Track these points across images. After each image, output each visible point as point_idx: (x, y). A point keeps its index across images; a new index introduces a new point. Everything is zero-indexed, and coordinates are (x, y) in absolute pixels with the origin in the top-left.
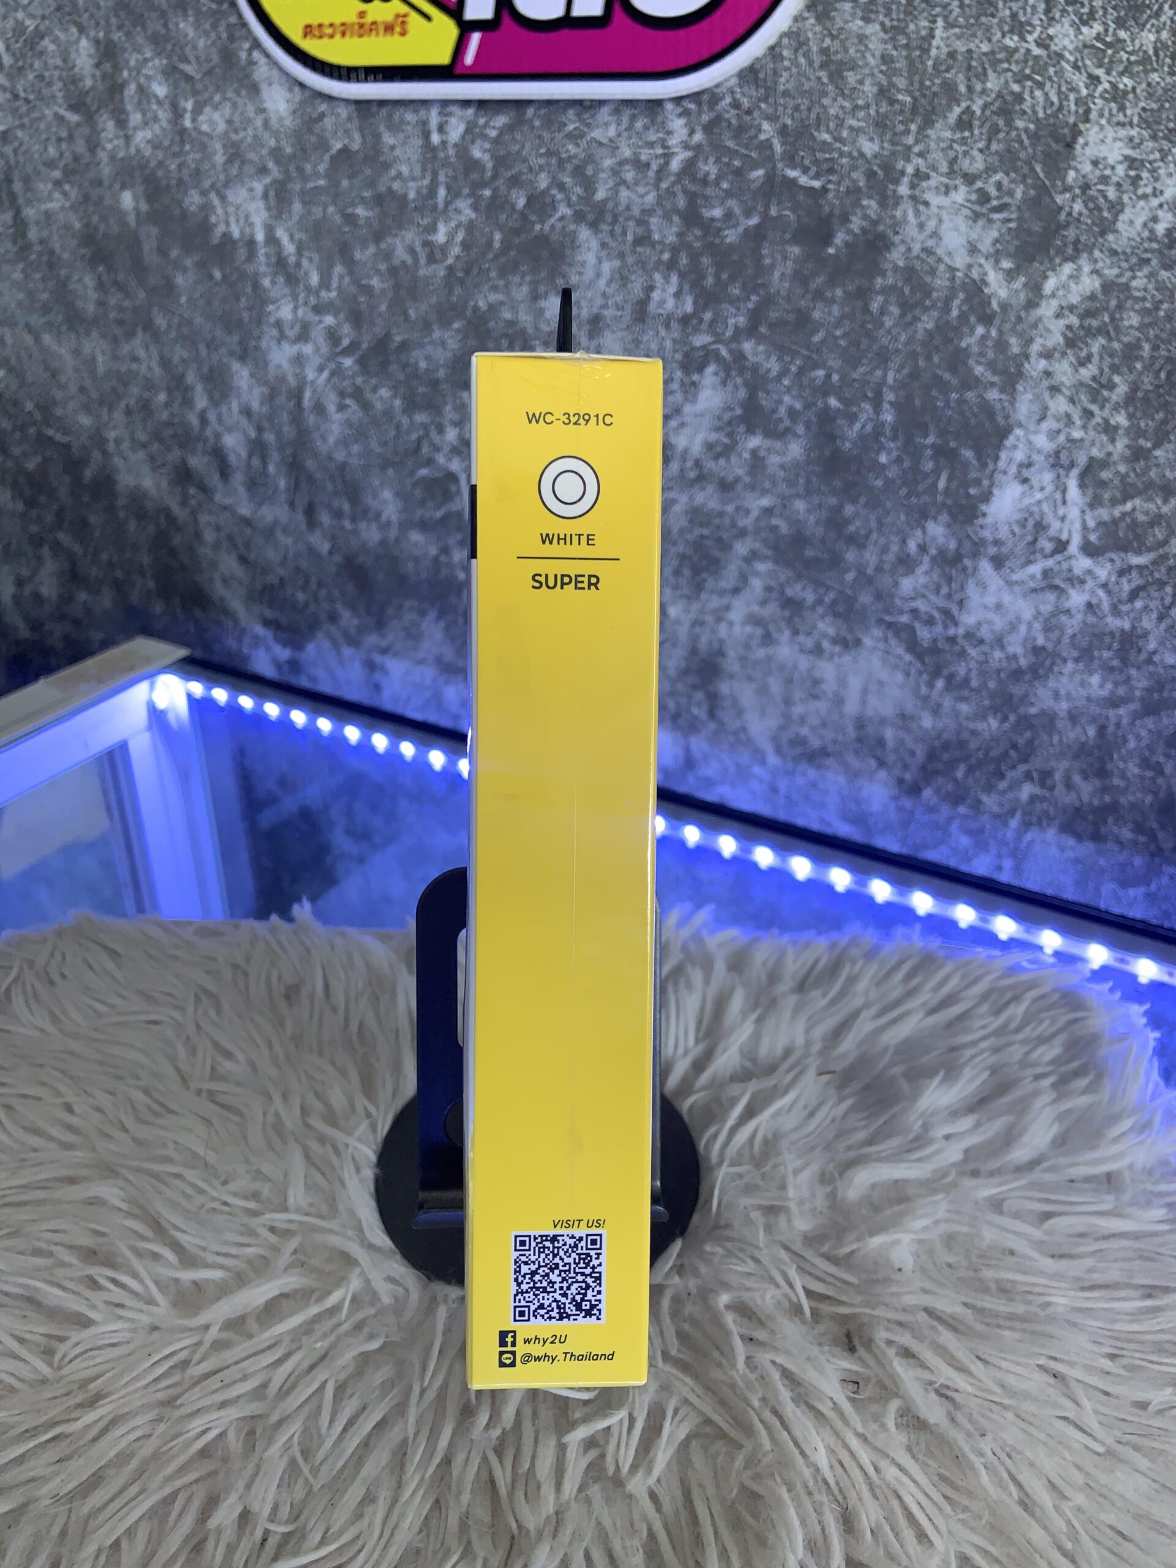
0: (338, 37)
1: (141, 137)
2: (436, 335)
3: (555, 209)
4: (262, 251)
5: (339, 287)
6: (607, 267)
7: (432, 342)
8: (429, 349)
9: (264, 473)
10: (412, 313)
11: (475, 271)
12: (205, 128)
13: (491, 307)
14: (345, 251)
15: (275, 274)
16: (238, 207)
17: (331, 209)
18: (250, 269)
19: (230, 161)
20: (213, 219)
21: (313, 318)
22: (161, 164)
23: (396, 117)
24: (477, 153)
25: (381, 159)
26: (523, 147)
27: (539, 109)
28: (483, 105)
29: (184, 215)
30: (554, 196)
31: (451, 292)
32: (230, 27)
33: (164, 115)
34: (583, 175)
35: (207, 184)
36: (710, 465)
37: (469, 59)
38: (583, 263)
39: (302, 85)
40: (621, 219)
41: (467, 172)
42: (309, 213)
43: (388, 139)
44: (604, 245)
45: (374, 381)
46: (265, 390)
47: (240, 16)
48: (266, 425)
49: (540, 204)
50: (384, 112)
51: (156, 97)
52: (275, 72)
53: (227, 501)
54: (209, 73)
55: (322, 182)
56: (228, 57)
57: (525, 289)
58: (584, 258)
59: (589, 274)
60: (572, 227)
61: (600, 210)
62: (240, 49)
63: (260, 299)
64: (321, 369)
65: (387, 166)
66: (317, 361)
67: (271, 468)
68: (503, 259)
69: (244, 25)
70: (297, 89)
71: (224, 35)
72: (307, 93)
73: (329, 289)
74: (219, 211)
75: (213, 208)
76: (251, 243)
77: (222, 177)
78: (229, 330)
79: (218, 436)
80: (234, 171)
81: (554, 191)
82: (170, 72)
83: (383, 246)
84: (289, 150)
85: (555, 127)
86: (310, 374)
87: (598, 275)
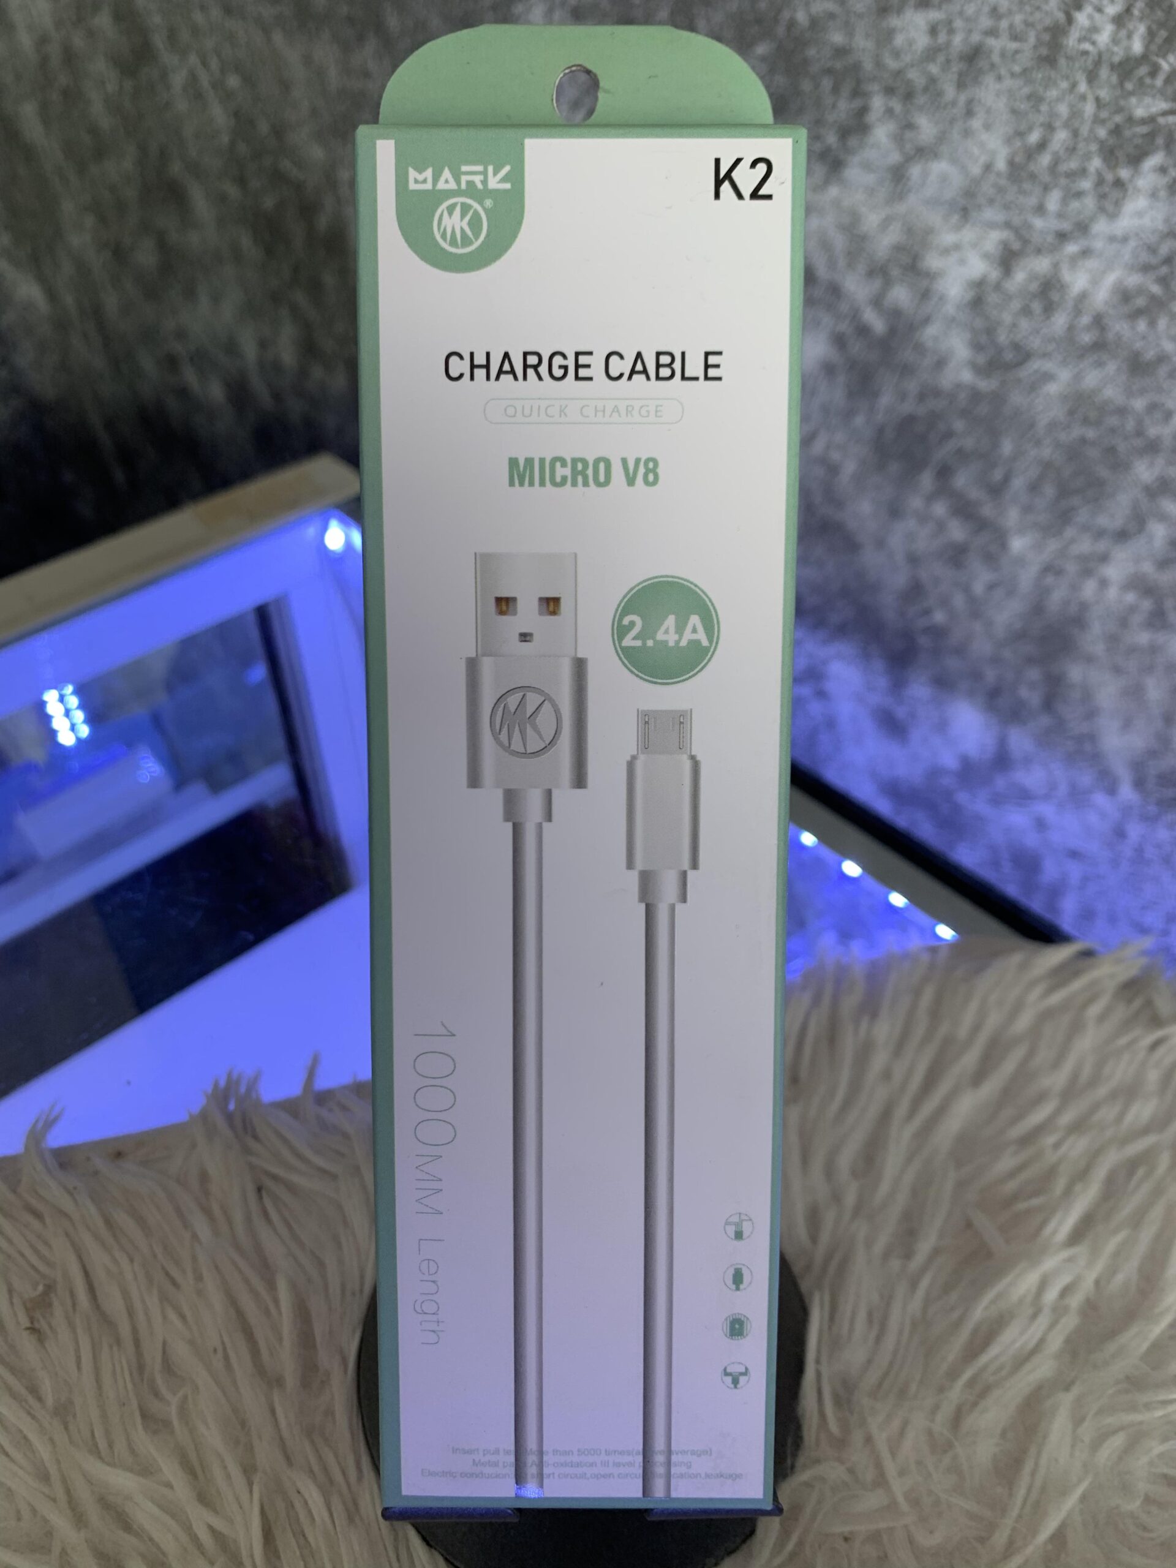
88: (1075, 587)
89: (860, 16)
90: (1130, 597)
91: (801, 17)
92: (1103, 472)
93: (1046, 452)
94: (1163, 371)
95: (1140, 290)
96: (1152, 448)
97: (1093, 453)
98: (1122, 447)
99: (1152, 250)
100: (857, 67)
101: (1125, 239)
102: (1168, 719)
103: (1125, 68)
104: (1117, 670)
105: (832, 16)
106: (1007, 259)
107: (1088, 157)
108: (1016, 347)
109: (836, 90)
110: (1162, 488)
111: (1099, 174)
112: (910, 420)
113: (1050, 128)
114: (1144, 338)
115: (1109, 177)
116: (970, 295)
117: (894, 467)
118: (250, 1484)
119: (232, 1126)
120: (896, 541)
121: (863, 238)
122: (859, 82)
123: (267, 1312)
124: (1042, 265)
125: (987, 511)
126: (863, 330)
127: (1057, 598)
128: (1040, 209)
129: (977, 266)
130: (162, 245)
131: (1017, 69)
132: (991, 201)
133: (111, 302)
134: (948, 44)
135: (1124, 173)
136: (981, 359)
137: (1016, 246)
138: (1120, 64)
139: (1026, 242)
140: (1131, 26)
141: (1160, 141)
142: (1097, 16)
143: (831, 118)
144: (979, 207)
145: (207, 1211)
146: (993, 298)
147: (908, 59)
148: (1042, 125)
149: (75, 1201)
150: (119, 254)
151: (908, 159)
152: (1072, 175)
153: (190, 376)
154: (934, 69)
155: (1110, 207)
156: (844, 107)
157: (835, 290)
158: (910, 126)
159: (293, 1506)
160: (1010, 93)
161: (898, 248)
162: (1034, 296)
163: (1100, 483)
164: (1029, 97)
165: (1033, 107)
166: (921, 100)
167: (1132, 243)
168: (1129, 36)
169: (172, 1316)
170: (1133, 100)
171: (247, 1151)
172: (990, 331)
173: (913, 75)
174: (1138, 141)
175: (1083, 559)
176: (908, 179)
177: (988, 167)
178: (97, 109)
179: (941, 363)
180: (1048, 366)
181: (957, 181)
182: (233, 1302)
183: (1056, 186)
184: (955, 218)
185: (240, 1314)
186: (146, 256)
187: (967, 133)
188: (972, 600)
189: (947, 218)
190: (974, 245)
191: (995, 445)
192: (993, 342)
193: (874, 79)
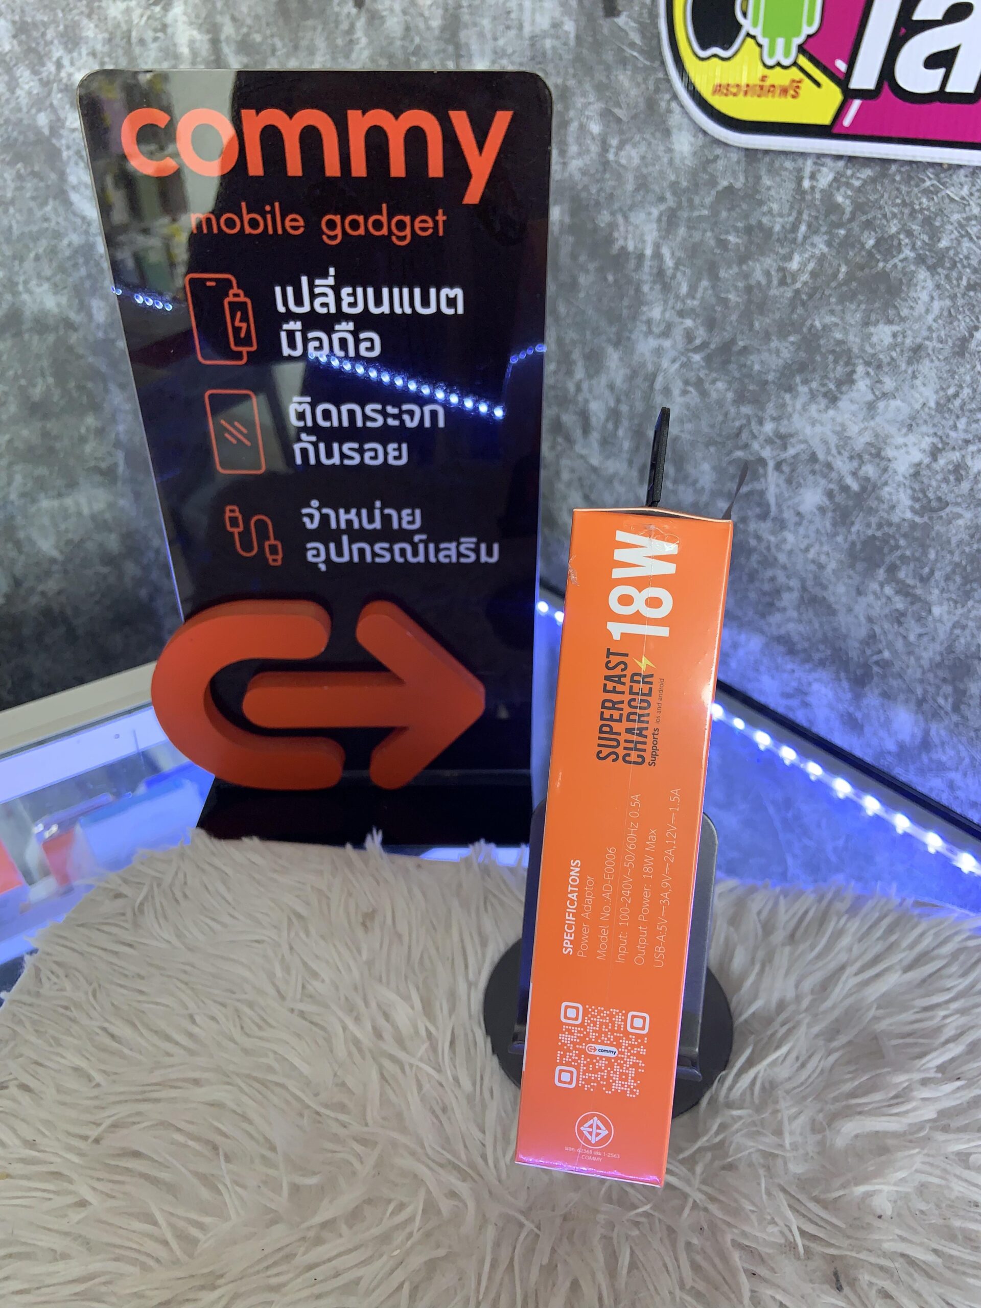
0: (741, 95)
1: (575, 164)
2: (774, 344)
3: (900, 251)
4: (649, 263)
5: (703, 298)
6: (937, 305)
7: (769, 350)
8: (765, 356)
9: (614, 434)
10: (757, 325)
11: (818, 296)
12: (623, 161)
13: (825, 327)
14: (712, 270)
15: (654, 282)
16: (637, 227)
17: (709, 234)
18: (635, 276)
19: (637, 190)
20: (616, 235)
21: (678, 320)
22: (586, 188)
23: (777, 164)
24: (840, 199)
25: (758, 197)
26: (882, 196)
27: (902, 166)
28: (851, 159)
29: (596, 229)
30: (900, 240)
31: (793, 311)
32: (658, 81)
33: (594, 148)
34: (931, 225)
35: (616, 206)
37: (847, 121)
38: (916, 300)
39: (705, 133)
40: (959, 265)
41: (827, 214)
42: (691, 236)
43: (767, 181)
44: (938, 286)
45: (714, 375)
46: (628, 371)
47: (666, 73)
48: (623, 398)
49: (887, 246)
50: (767, 159)
51: (591, 134)
52: (686, 120)
53: (584, 452)
54: (634, 117)
55: (705, 212)
56: (651, 104)
57: (858, 316)
58: (920, 295)
59: (920, 308)
60: (913, 268)
61: (941, 256)
62: (661, 99)
63: (639, 300)
64: (674, 361)
65: (761, 203)
66: (672, 354)
67: (621, 433)
68: (845, 289)
69: (668, 80)
70: (700, 135)
71: (651, 87)
72: (708, 139)
73: (693, 298)
74: (622, 229)
75: (617, 225)
76: (641, 257)
77: (629, 202)
78: (611, 323)
79: (586, 401)
80: (639, 198)
81: (902, 236)
82: (607, 115)
83: (744, 267)
84: (684, 184)
85: (912, 183)
86: (665, 364)
87: (927, 311)
89: (851, 325)
91: (818, 324)
93: (956, 559)
100: (849, 350)
105: (836, 325)
106: (935, 453)
108: (939, 499)
109: (836, 362)
112: (873, 538)
113: (961, 387)
116: (912, 471)
117: (860, 566)
120: (860, 608)
121: (849, 438)
122: (850, 358)
124: (956, 456)
125: (919, 591)
126: (845, 489)
127: (962, 642)
128: (955, 427)
129: (917, 456)
131: (941, 357)
132: (926, 422)
134: (903, 343)
136: (917, 506)
137: (940, 446)
139: (946, 444)
143: (831, 375)
144: (918, 425)
146: (926, 472)
147: (878, 348)
148: (956, 385)
151: (878, 398)
154: (894, 354)
156: (840, 370)
157: (829, 466)
158: (879, 382)
161: (869, 444)
162: (951, 472)
164: (949, 371)
165: (951, 376)
166: (886, 369)
172: (924, 491)
173: (881, 356)
176: (877, 409)
177: (924, 405)
179: (893, 507)
180: (958, 510)
181: (906, 410)
183: (964, 415)
184: (904, 430)
187: (912, 387)
188: (908, 644)
189: (899, 430)
190: (915, 444)
191: (925, 553)
192: (926, 496)
193: (858, 357)
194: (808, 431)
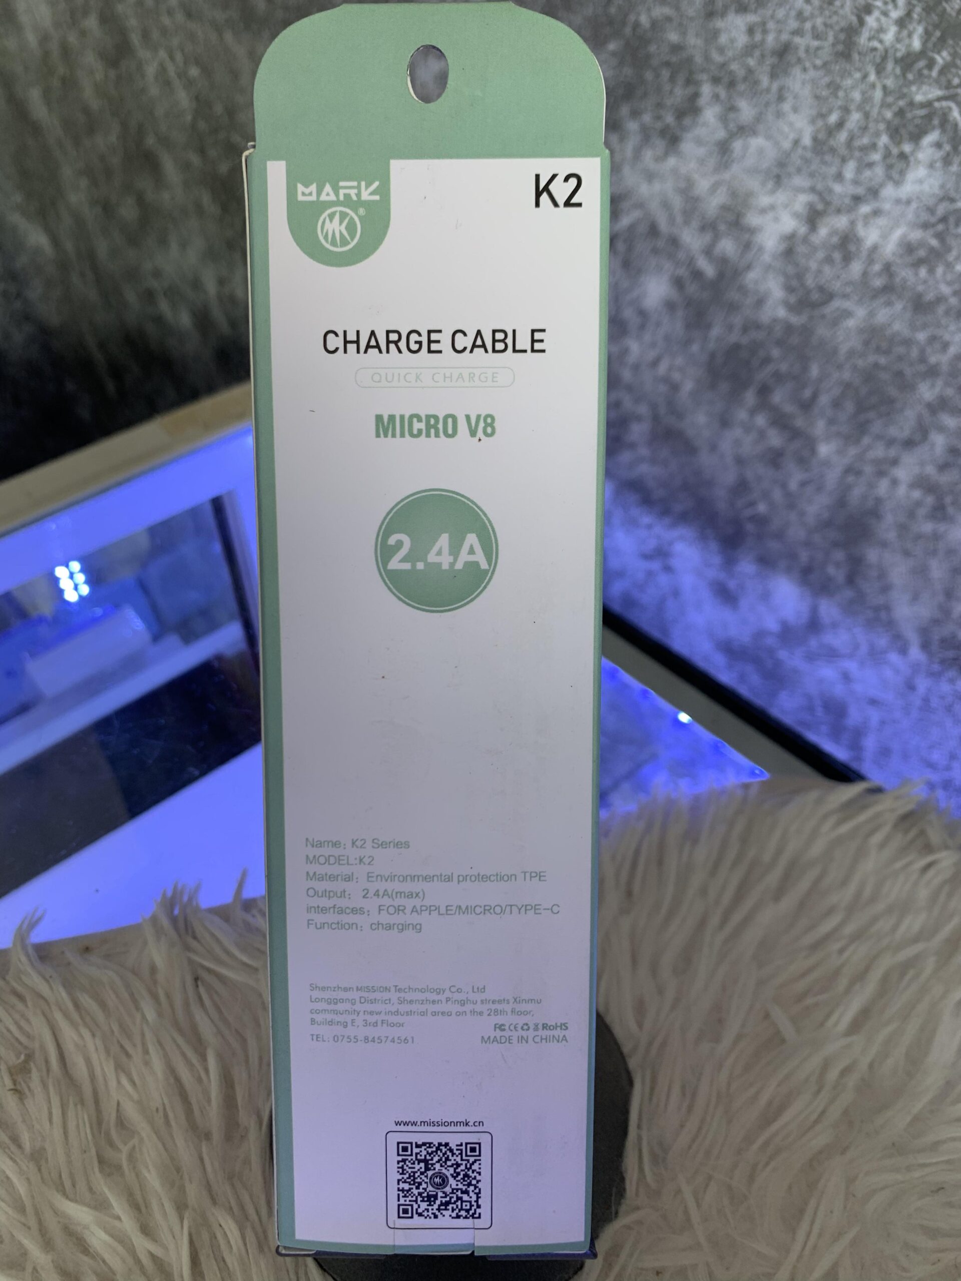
13: (655, 24)
36: (905, 274)
88: (871, 486)
89: (692, 19)
90: (917, 494)
91: (644, 20)
92: (893, 392)
93: (847, 375)
94: (941, 310)
95: (921, 244)
96: (932, 372)
97: (884, 376)
98: (908, 371)
99: (931, 210)
100: (690, 60)
101: (908, 202)
102: (949, 594)
103: (907, 62)
104: (907, 554)
105: (669, 19)
106: (813, 218)
107: (877, 134)
108: (821, 289)
109: (672, 79)
110: (941, 405)
111: (886, 147)
112: (737, 347)
113: (846, 110)
114: (925, 282)
115: (895, 151)
116: (782, 247)
117: (724, 387)
118: (182, 1219)
119: (176, 929)
120: (726, 446)
121: (697, 200)
122: (691, 73)
123: (200, 1080)
124: (841, 222)
125: (799, 423)
126: (697, 275)
127: (857, 493)
128: (839, 177)
129: (788, 223)
130: (141, 201)
131: (818, 62)
132: (799, 170)
133: (102, 248)
134: (763, 41)
135: (907, 148)
136: (793, 299)
137: (820, 207)
138: (902, 59)
139: (827, 204)
140: (911, 27)
141: (936, 122)
142: (883, 19)
143: (669, 102)
144: (789, 175)
145: (155, 997)
146: (801, 249)
147: (730, 54)
148: (840, 108)
149: (51, 988)
150: (107, 209)
151: (732, 136)
152: (864, 149)
153: (164, 307)
154: (751, 62)
155: (896, 176)
156: (680, 92)
157: (674, 242)
158: (733, 109)
159: (216, 1238)
160: (813, 81)
161: (724, 208)
162: (835, 247)
163: (891, 401)
164: (829, 85)
165: (831, 93)
166: (742, 87)
167: (914, 205)
168: (910, 35)
169: (125, 1081)
170: (914, 88)
171: (187, 948)
172: (800, 276)
173: (734, 67)
174: (918, 121)
175: (877, 462)
176: (732, 152)
177: (796, 142)
178: (88, 93)
179: (760, 302)
180: (847, 304)
181: (771, 153)
182: (171, 1070)
183: (852, 157)
184: (770, 185)
185: (178, 1080)
186: (128, 211)
187: (779, 115)
188: (788, 495)
189: (763, 184)
190: (786, 206)
191: (805, 369)
192: (802, 285)
193: (703, 71)
194: (644, 189)
